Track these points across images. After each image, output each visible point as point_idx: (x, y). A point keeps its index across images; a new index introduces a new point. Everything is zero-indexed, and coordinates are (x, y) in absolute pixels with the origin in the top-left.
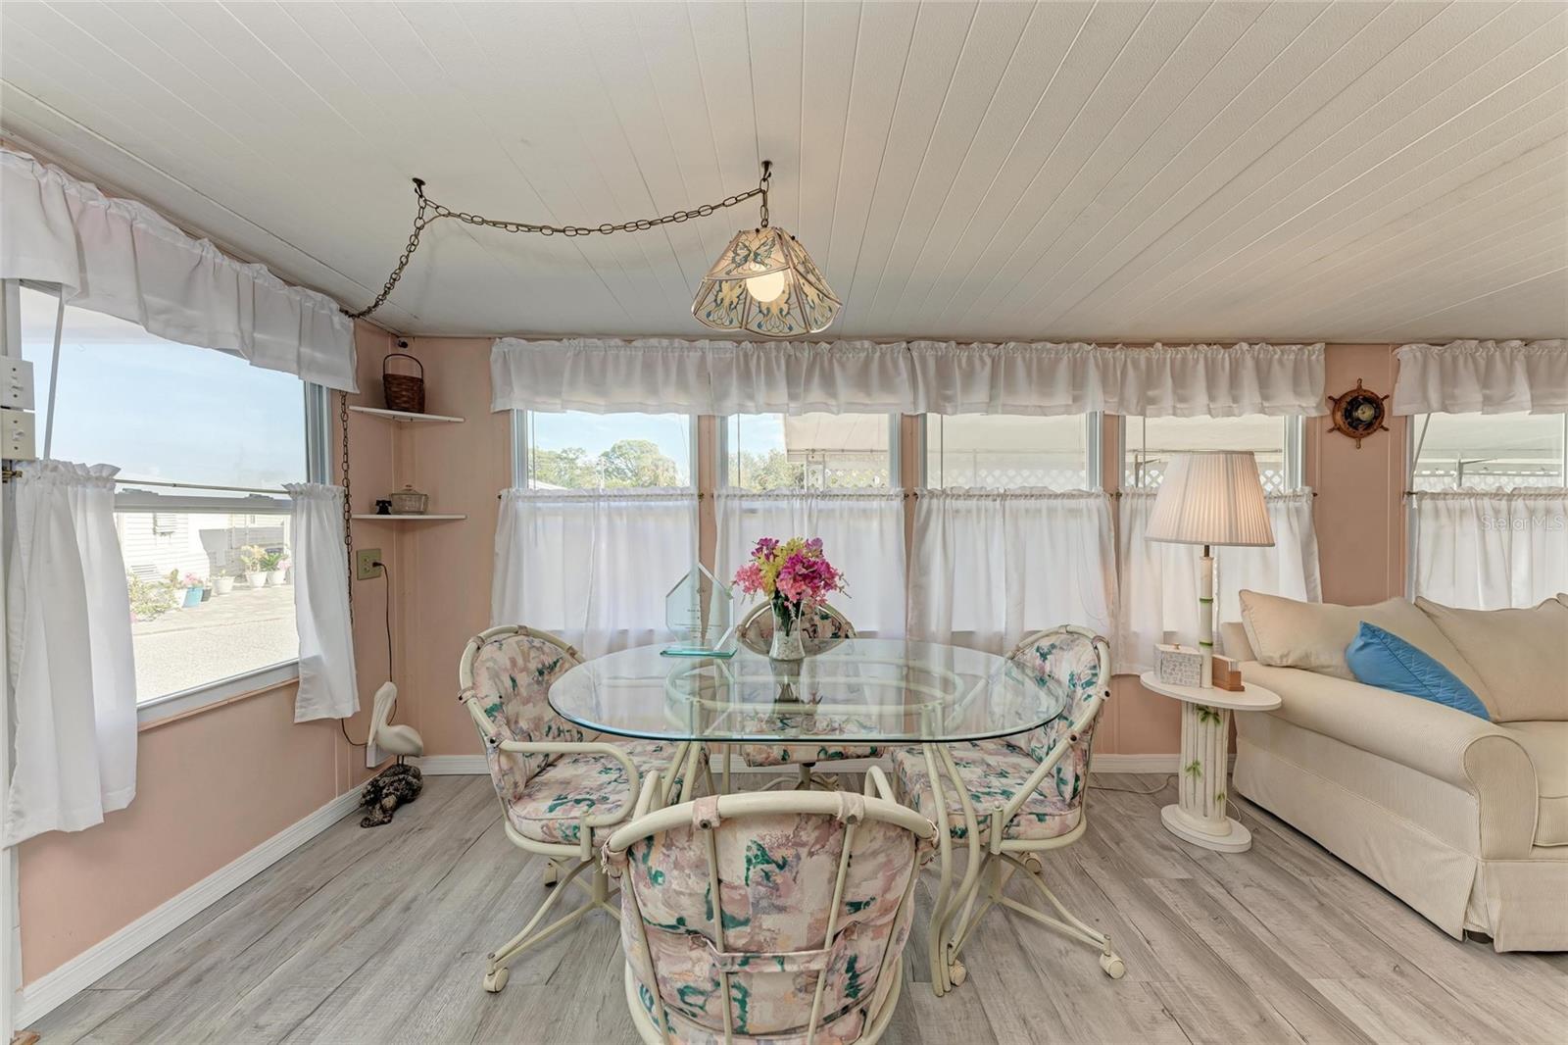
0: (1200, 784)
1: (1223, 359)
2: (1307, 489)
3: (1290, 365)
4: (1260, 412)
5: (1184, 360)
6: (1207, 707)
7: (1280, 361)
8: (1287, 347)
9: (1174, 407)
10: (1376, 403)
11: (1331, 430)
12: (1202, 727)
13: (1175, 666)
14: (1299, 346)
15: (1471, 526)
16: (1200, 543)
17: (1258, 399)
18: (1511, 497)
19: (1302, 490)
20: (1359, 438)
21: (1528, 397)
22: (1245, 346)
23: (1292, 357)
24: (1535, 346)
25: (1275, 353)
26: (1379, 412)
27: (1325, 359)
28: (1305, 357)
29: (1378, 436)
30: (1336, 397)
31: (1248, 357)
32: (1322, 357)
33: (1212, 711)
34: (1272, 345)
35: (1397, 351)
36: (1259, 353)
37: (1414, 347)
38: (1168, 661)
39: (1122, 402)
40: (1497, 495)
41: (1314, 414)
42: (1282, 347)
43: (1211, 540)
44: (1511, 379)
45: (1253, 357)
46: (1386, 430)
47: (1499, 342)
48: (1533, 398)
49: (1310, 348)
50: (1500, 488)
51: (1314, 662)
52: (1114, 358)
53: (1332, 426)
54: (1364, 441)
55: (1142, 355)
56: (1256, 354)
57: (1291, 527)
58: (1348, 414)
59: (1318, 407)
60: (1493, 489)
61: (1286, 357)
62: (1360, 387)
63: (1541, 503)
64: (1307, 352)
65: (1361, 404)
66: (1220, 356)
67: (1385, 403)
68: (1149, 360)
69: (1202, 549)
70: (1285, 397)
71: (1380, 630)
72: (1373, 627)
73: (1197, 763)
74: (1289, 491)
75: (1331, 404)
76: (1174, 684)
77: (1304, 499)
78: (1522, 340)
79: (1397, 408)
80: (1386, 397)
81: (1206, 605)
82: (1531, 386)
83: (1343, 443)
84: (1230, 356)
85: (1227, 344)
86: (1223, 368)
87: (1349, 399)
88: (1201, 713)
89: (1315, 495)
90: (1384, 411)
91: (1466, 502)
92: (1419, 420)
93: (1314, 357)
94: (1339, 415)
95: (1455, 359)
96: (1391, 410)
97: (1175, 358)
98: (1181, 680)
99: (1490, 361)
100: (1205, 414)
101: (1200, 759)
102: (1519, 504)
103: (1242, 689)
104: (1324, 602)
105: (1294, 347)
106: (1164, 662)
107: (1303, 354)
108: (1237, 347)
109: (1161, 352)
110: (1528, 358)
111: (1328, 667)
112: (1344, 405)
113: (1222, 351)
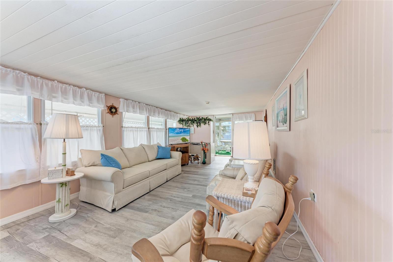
0: (60, 204)
1: (78, 91)
2: (102, 125)
3: (97, 97)
4: (89, 106)
5: (66, 88)
6: (63, 183)
7: (94, 95)
8: (96, 92)
9: (62, 100)
10: (116, 109)
11: (107, 113)
12: (61, 189)
13: (53, 174)
14: (99, 93)
15: (132, 132)
16: (62, 138)
17: (88, 103)
18: (137, 128)
19: (101, 125)
20: (113, 115)
21: (139, 112)
22: (85, 89)
23: (97, 95)
24: (140, 104)
25: (93, 93)
26: (116, 111)
27: (105, 97)
28: (100, 96)
29: (116, 115)
30: (108, 106)
31: (86, 92)
32: (104, 97)
33: (65, 183)
34: (92, 91)
35: (120, 99)
36: (89, 92)
37: (122, 99)
38: (50, 173)
39: (41, 95)
40: (135, 128)
41: (103, 109)
42: (95, 92)
43: (65, 137)
44: (137, 108)
45: (87, 93)
46: (118, 114)
47: (135, 102)
48: (140, 112)
49: (102, 94)
50: (136, 126)
51: (96, 164)
52: (37, 80)
53: (107, 112)
54: (114, 116)
55: (50, 83)
56: (88, 92)
57: (98, 133)
58: (110, 110)
59: (104, 107)
60: (135, 127)
61: (96, 95)
62: (113, 105)
63: (141, 129)
64: (101, 95)
65: (113, 108)
66: (77, 90)
67: (118, 109)
68: (52, 85)
69: (63, 140)
70: (95, 103)
71: (104, 154)
72: (103, 154)
73: (60, 199)
74: (97, 125)
75: (107, 107)
76: (53, 179)
77: (101, 127)
78: (138, 102)
79: (120, 110)
80: (118, 108)
81: (64, 155)
82: (139, 110)
83: (109, 116)
84: (80, 91)
85: (80, 87)
86: (78, 93)
87: (110, 107)
88: (61, 185)
89: (103, 126)
90: (117, 110)
91: (131, 129)
92: (124, 113)
93: (102, 96)
94: (109, 110)
95: (129, 103)
96: (119, 110)
97: (62, 87)
98: (55, 177)
99: (134, 105)
100: (72, 104)
101: (61, 197)
102: (138, 129)
103: (75, 175)
104: (106, 150)
105: (98, 93)
106: (49, 173)
107: (100, 95)
108: (83, 89)
109: (57, 84)
110: (139, 106)
111: (98, 164)
112: (109, 108)
113: (78, 89)
